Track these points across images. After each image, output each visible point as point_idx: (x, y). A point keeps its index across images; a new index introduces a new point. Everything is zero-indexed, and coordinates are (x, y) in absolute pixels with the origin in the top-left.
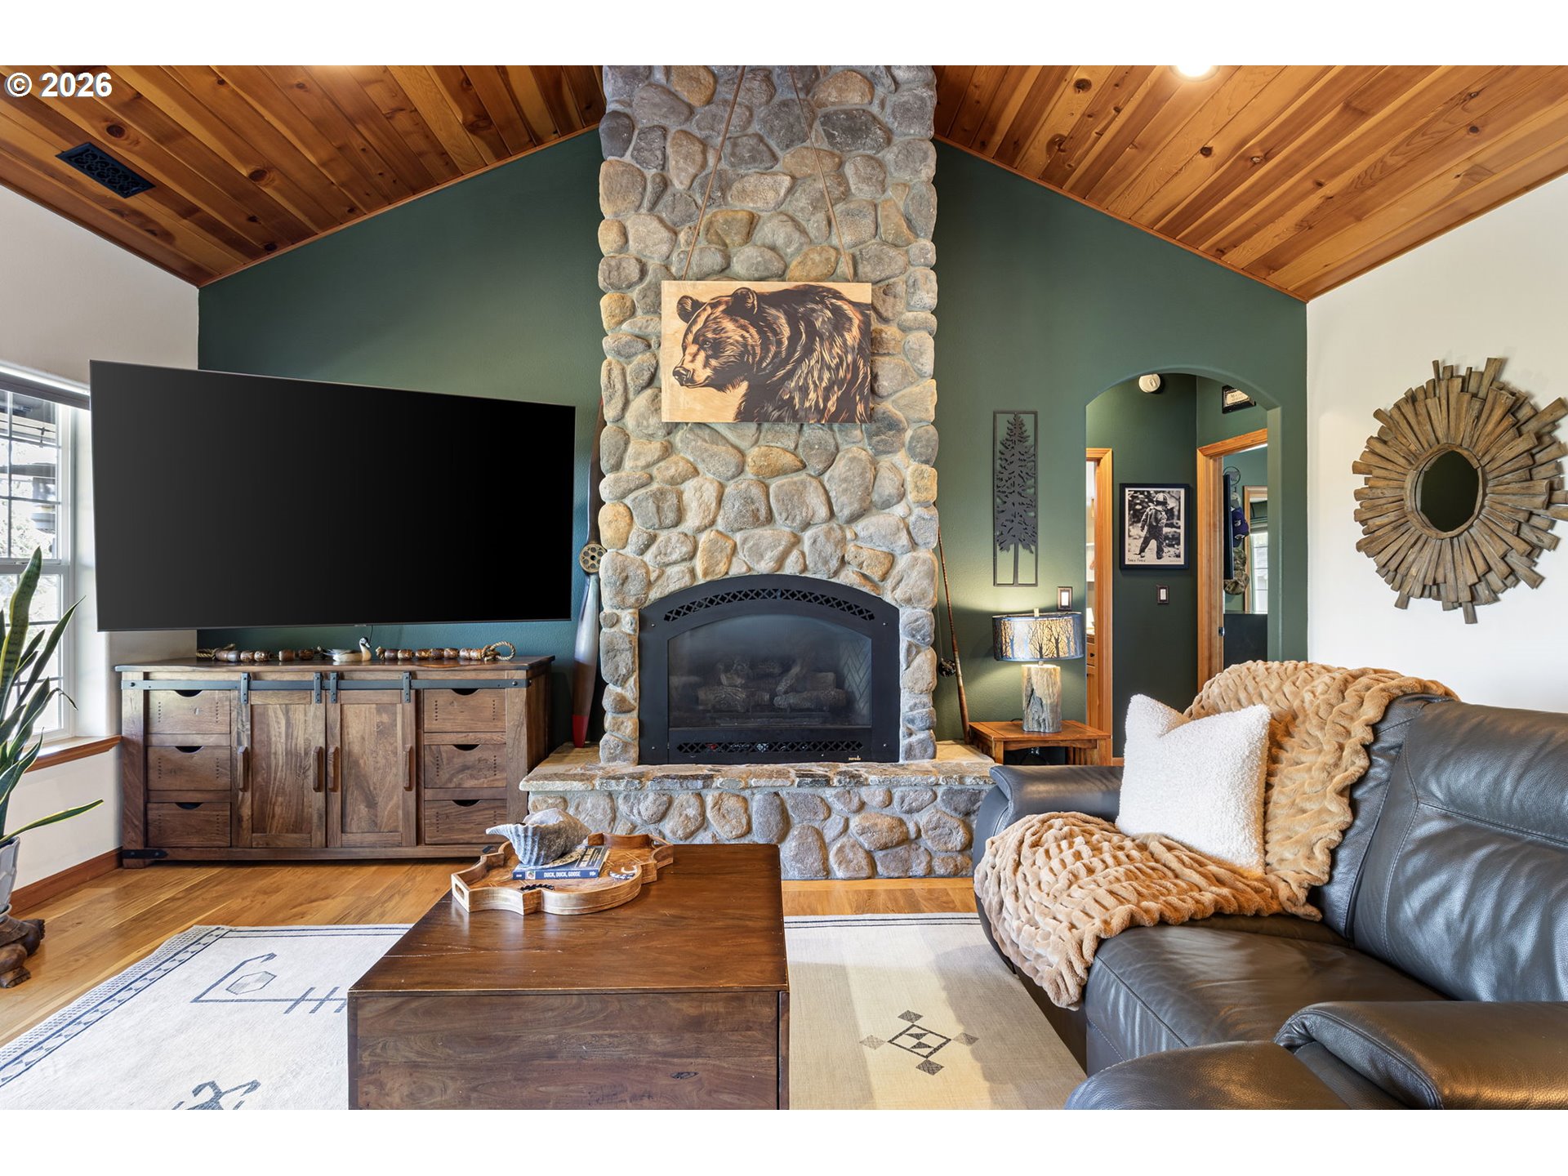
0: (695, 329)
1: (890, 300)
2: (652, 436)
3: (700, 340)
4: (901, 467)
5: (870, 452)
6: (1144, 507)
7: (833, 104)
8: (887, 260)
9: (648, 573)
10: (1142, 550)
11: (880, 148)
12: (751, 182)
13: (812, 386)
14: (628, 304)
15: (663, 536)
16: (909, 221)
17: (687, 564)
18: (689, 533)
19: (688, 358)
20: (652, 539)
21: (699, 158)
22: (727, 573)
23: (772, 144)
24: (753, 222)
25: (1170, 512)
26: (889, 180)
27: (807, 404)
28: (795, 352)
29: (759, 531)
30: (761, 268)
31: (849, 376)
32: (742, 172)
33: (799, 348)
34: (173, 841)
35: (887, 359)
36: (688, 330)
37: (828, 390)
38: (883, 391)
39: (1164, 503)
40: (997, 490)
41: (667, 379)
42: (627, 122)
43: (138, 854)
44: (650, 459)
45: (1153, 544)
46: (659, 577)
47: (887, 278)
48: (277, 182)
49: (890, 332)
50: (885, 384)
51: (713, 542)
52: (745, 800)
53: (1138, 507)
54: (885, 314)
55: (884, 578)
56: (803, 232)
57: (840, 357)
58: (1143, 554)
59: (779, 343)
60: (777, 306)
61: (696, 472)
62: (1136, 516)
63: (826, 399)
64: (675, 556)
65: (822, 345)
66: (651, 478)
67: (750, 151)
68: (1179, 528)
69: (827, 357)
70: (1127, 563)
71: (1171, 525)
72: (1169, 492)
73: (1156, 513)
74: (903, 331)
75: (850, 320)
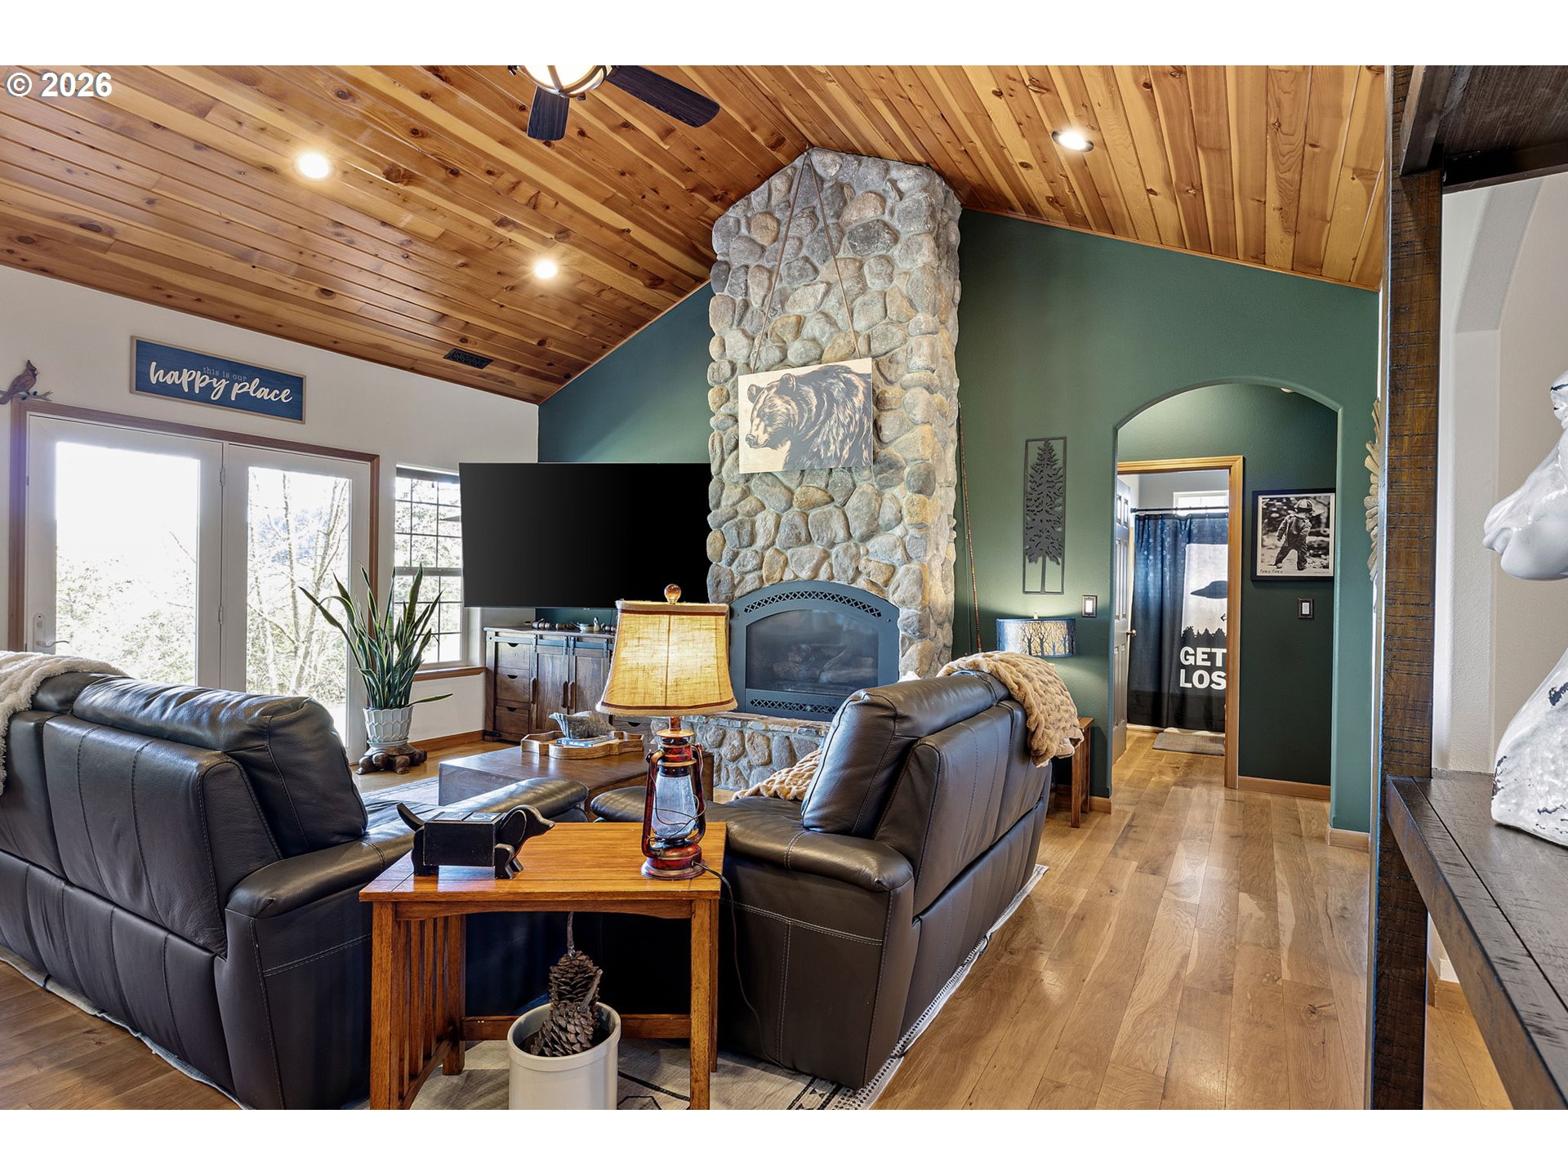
0: (758, 407)
1: (894, 366)
2: (737, 483)
3: (761, 415)
4: (899, 496)
5: (876, 487)
6: (1281, 515)
7: (856, 221)
8: (890, 335)
9: (733, 578)
10: (1279, 561)
11: (889, 248)
12: (797, 295)
13: (832, 440)
14: (725, 393)
15: (743, 552)
16: (911, 301)
17: (757, 573)
18: (759, 551)
19: (755, 428)
20: (736, 555)
21: (766, 283)
22: (781, 579)
23: (815, 261)
24: (800, 322)
25: (1316, 521)
26: (896, 272)
27: (829, 454)
28: (820, 415)
29: (801, 549)
30: (804, 356)
31: (857, 430)
32: (796, 286)
33: (823, 413)
34: (505, 728)
35: (889, 413)
36: (754, 408)
37: (843, 442)
38: (885, 439)
39: (1308, 510)
40: (1028, 510)
41: (743, 444)
42: (725, 267)
43: (490, 734)
44: (735, 500)
45: (1293, 554)
46: (740, 582)
47: (891, 350)
48: (554, 343)
49: (891, 393)
50: (887, 433)
51: (773, 557)
52: (768, 739)
53: (1274, 515)
54: (889, 378)
55: (886, 583)
56: (834, 324)
57: (851, 417)
58: (1280, 565)
59: (810, 410)
60: (808, 384)
61: (763, 507)
62: (1272, 526)
63: (842, 450)
64: (749, 567)
65: (838, 409)
66: (737, 512)
67: (799, 271)
68: (1328, 536)
69: (841, 418)
70: (1259, 574)
71: (1318, 534)
72: (1315, 498)
73: (1297, 521)
74: (905, 389)
75: (857, 387)
